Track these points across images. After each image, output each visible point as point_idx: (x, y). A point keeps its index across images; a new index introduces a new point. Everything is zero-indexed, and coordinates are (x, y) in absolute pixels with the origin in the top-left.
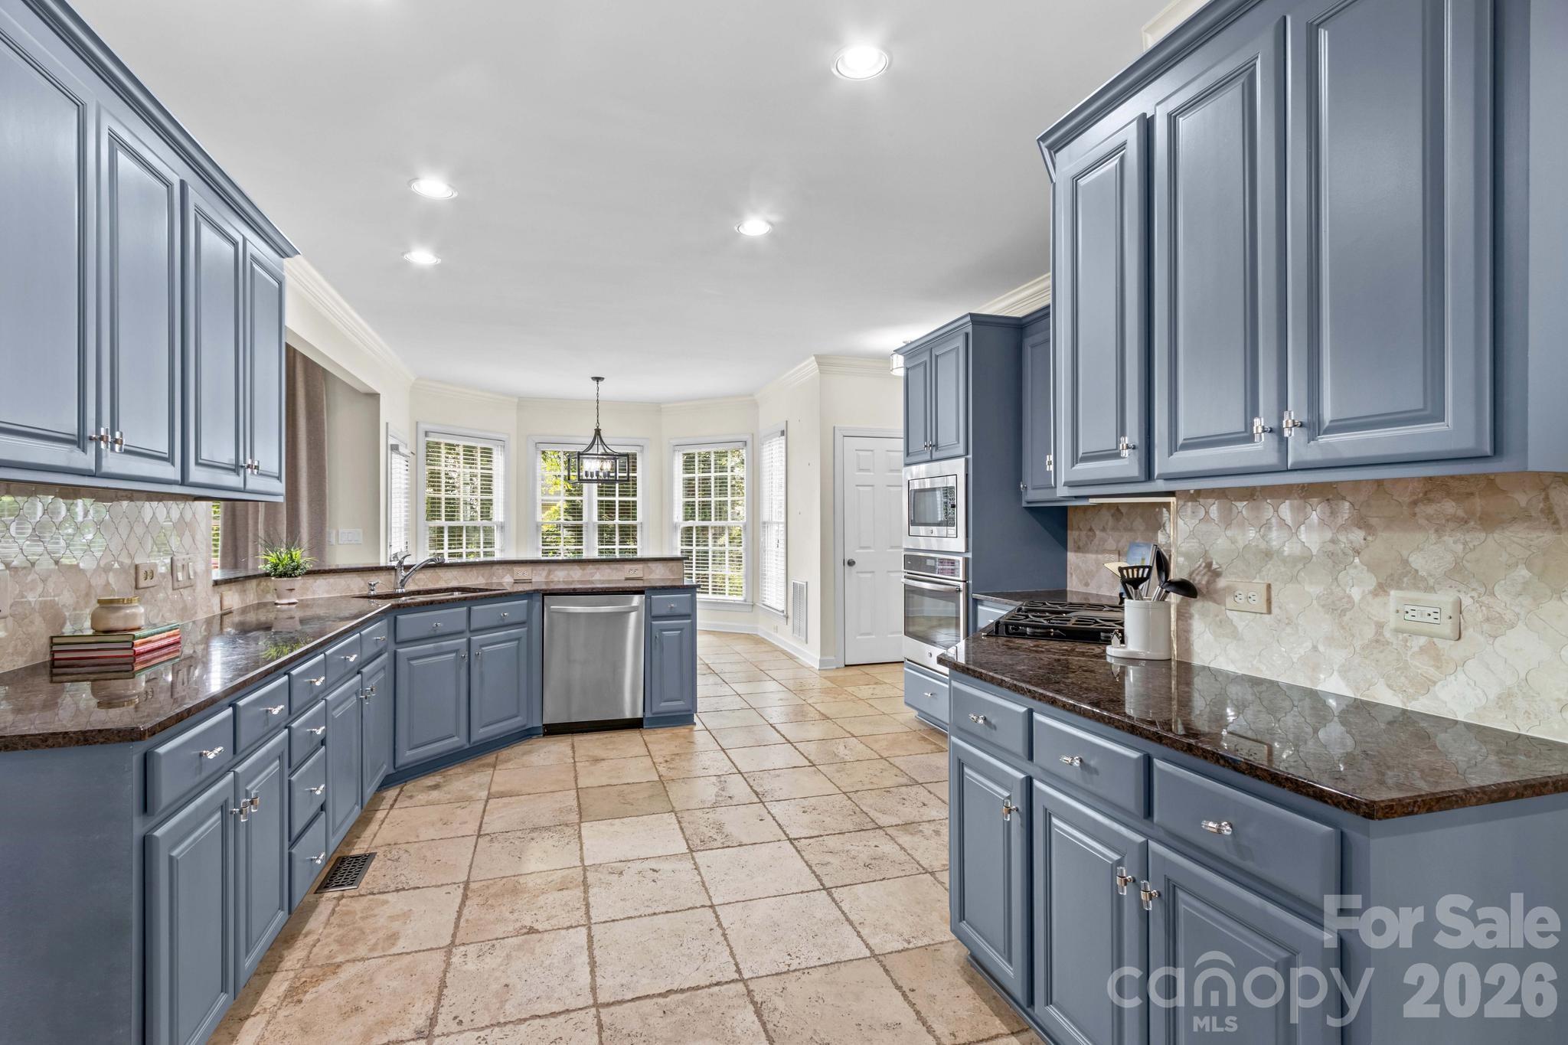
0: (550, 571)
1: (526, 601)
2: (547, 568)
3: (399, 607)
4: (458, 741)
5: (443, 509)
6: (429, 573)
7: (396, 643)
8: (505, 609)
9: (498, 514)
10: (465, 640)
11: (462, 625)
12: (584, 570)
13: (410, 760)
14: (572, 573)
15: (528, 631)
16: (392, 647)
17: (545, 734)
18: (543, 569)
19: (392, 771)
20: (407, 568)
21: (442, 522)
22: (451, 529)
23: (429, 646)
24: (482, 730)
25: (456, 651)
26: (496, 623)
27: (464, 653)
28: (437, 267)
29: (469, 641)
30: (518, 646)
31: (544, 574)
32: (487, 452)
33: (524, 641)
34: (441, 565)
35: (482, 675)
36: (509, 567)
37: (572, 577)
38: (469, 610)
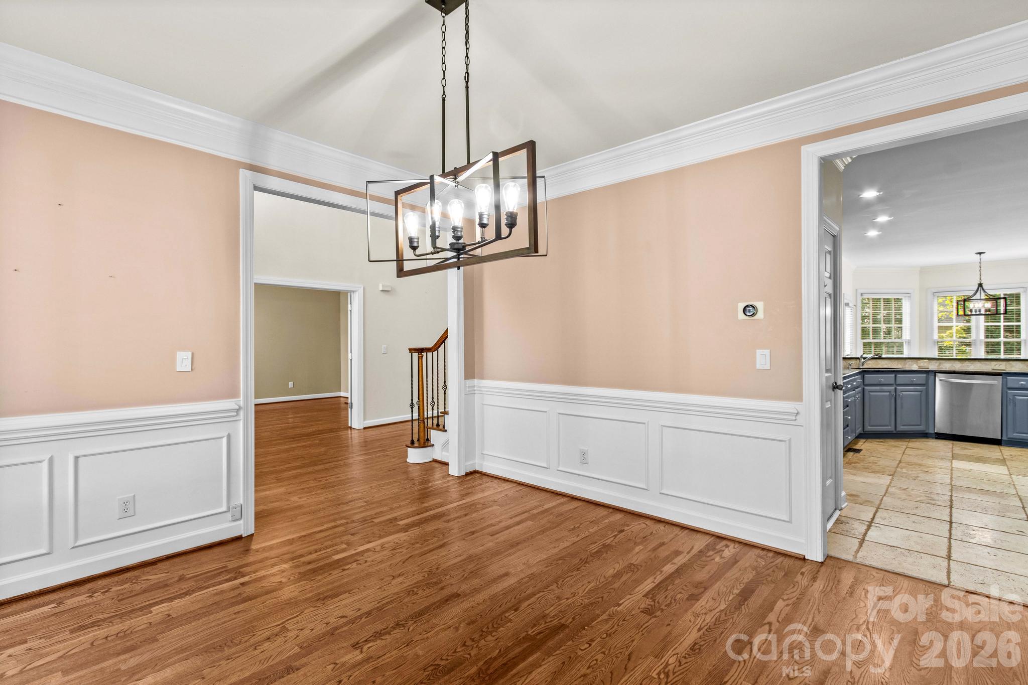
0: (940, 363)
1: (925, 375)
2: (938, 362)
3: (864, 372)
4: (890, 428)
5: (871, 333)
6: (874, 361)
7: (864, 385)
8: (914, 377)
9: (906, 335)
10: (893, 388)
11: (893, 382)
12: (962, 364)
13: (870, 430)
14: (954, 365)
15: (926, 388)
16: (863, 386)
17: (936, 438)
18: (936, 363)
19: (862, 432)
20: (864, 358)
21: (871, 340)
22: (876, 344)
23: (878, 388)
24: (902, 427)
25: (890, 392)
26: (909, 383)
27: (893, 393)
28: (879, 236)
29: (896, 389)
30: (921, 395)
31: (937, 364)
32: (898, 300)
33: (924, 393)
34: (880, 358)
35: (902, 404)
36: (915, 361)
37: (954, 367)
38: (896, 376)
